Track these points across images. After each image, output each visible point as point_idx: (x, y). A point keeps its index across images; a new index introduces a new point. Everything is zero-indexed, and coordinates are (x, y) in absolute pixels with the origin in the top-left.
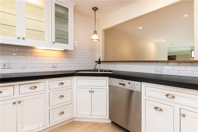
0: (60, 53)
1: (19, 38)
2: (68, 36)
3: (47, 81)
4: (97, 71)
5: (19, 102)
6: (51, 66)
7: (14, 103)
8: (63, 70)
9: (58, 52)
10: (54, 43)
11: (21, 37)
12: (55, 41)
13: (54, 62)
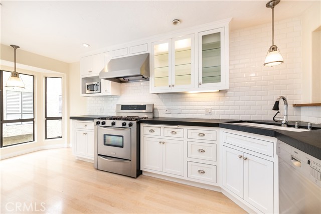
0: (217, 95)
1: (170, 86)
2: (219, 71)
3: (186, 128)
4: (280, 125)
5: (163, 143)
6: (204, 112)
7: (160, 143)
8: (220, 119)
9: (214, 94)
10: (200, 84)
11: (171, 85)
12: (202, 82)
13: (208, 107)
